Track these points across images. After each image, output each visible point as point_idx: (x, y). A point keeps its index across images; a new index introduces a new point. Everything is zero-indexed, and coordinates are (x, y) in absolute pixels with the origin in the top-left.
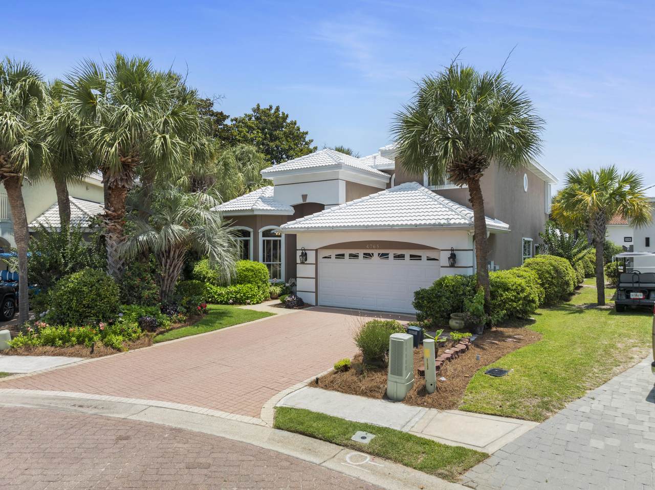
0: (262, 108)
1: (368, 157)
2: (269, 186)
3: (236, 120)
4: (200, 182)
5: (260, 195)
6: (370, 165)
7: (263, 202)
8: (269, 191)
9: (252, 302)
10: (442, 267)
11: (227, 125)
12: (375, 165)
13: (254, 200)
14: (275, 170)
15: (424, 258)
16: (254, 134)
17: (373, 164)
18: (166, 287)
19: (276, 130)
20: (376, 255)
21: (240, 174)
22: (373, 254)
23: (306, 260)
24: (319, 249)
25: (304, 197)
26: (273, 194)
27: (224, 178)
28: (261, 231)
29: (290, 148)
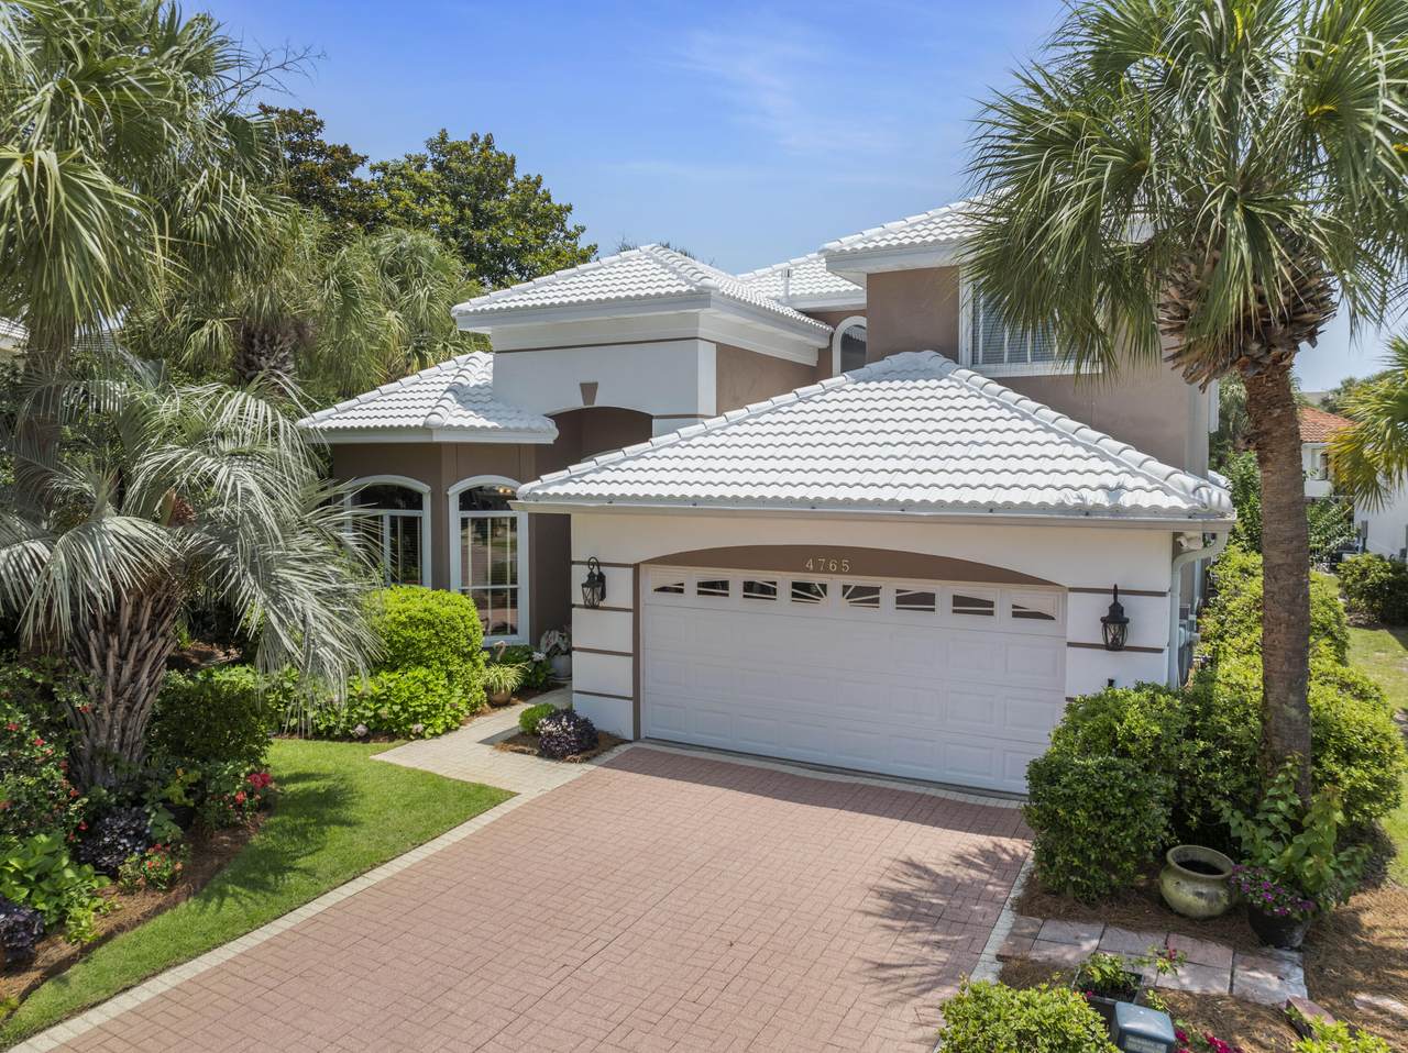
0: (452, 139)
1: (759, 272)
2: (478, 354)
3: (384, 168)
4: (267, 337)
5: (451, 379)
6: (773, 295)
7: (459, 401)
8: (478, 368)
9: (430, 730)
10: (1070, 644)
11: (359, 180)
12: (787, 296)
13: (432, 395)
14: (496, 306)
15: (1003, 610)
16: (431, 206)
17: (782, 294)
18: (110, 736)
19: (487, 197)
20: (835, 591)
21: (390, 315)
22: (824, 587)
23: (603, 596)
24: (643, 562)
25: (589, 390)
26: (490, 378)
27: (341, 325)
28: (455, 491)
29: (525, 248)
